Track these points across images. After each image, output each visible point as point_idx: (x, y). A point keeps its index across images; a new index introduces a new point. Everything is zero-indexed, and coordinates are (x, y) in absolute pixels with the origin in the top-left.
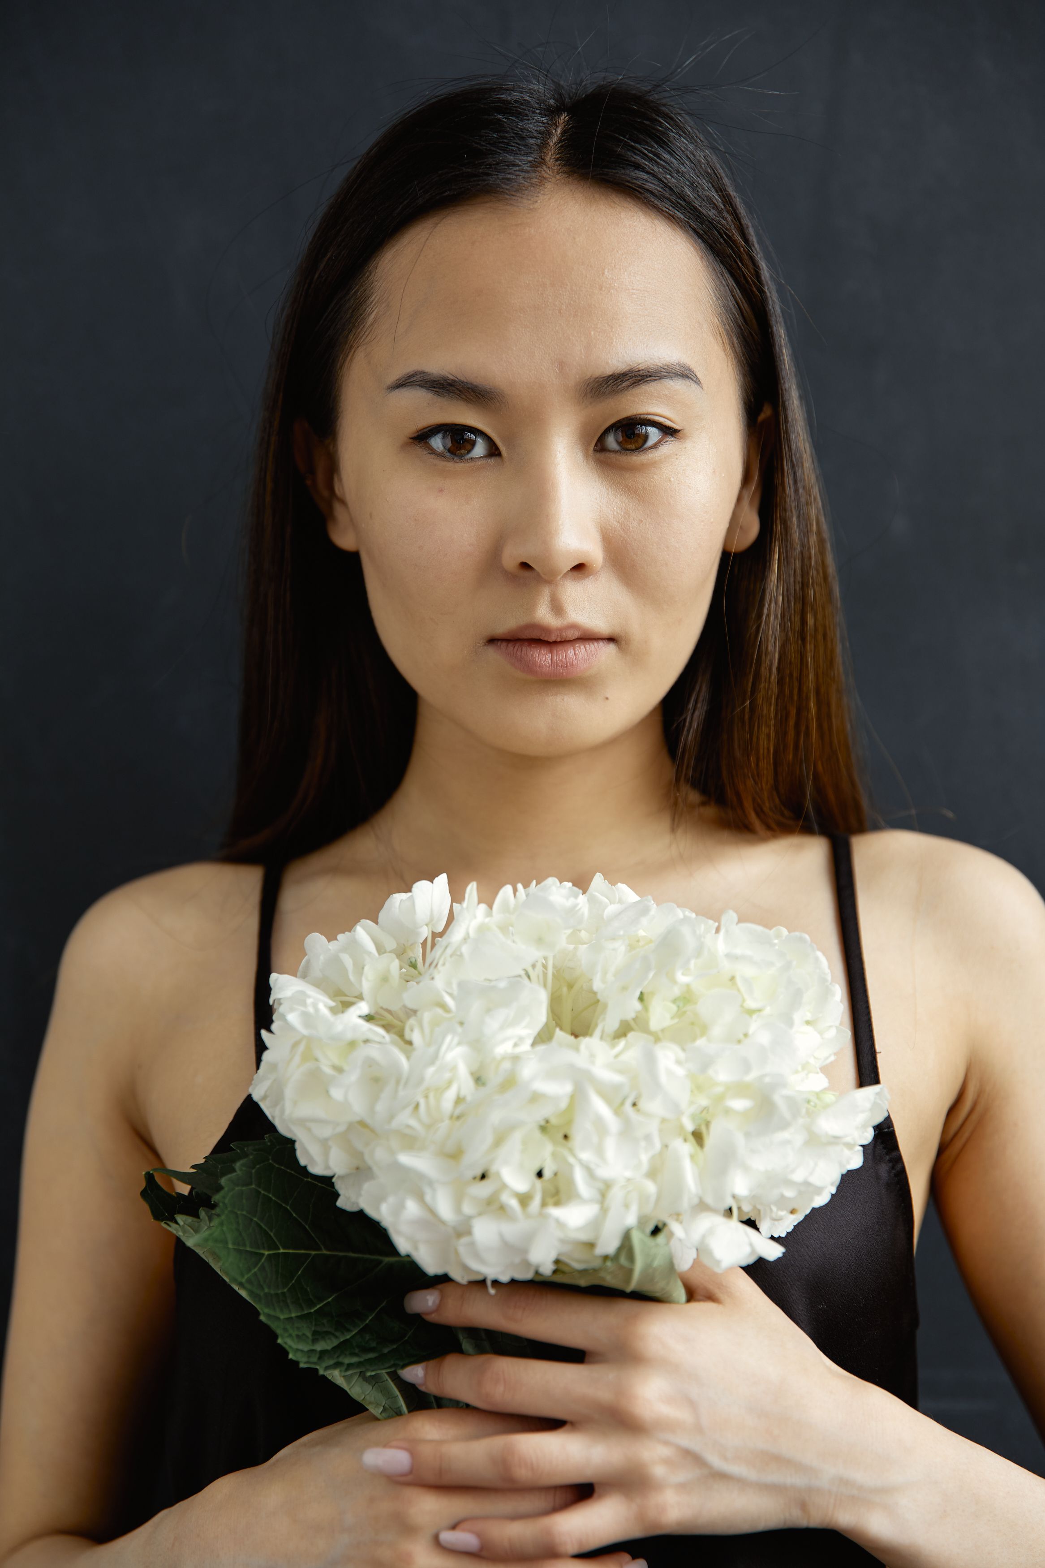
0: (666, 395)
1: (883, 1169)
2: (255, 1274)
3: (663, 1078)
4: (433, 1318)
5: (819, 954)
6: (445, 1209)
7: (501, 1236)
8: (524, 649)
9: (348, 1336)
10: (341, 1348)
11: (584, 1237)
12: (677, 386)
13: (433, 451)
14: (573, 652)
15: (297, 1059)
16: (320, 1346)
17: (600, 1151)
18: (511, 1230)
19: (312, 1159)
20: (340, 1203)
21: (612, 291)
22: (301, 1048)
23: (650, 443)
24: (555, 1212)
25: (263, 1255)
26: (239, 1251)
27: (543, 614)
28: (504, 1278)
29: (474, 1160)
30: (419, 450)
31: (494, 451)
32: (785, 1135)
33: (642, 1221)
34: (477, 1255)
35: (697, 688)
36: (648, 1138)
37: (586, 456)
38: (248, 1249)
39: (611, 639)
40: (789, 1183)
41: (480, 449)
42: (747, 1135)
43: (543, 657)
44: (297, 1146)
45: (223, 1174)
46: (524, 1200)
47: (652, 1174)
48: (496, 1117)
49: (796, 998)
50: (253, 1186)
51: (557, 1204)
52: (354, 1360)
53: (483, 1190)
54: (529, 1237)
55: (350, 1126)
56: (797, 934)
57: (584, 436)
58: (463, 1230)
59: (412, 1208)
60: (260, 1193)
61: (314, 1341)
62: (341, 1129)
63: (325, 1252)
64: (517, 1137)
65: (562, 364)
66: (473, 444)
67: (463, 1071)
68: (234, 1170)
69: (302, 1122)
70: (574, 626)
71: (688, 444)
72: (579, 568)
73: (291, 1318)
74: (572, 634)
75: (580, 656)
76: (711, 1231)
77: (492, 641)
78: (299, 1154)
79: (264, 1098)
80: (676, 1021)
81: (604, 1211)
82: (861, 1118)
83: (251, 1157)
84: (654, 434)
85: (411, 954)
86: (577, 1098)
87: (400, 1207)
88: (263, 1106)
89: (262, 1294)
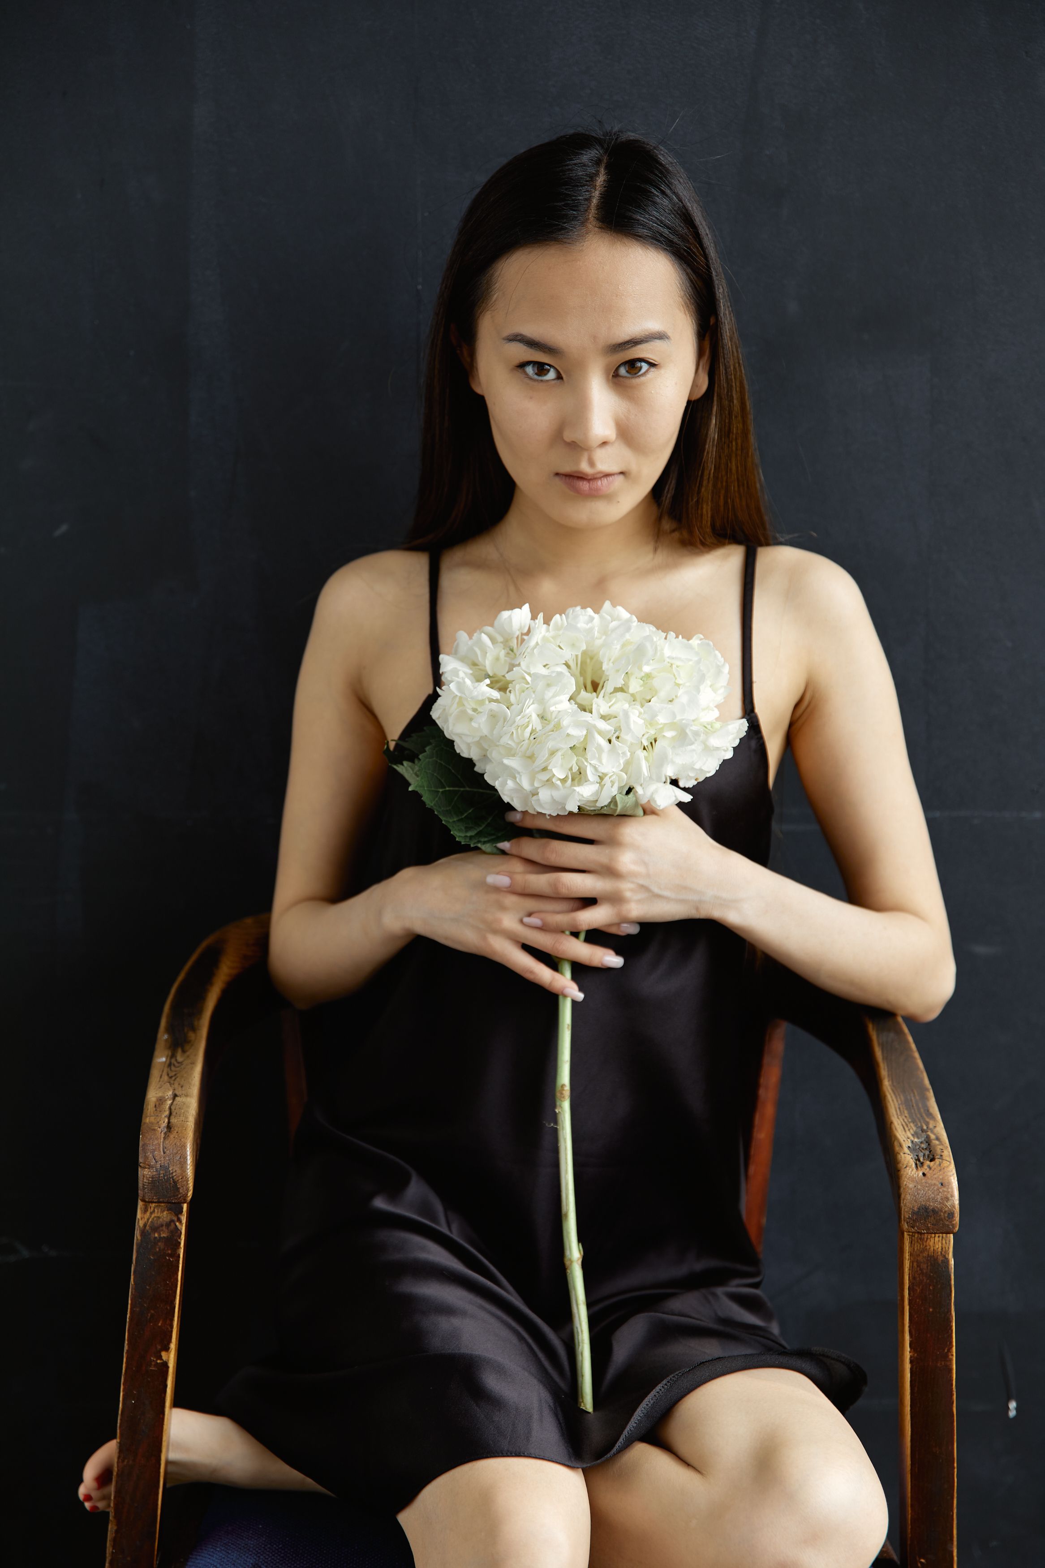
0: (651, 349)
1: (753, 743)
2: (437, 801)
3: (632, 726)
4: (520, 824)
5: (717, 652)
6: (526, 785)
7: (552, 797)
8: (575, 481)
9: (481, 828)
10: (479, 834)
11: (592, 799)
12: (658, 344)
13: (526, 374)
14: (600, 482)
15: (455, 705)
16: (469, 834)
17: (600, 760)
18: (557, 795)
19: (462, 750)
20: (476, 769)
21: (623, 297)
22: (457, 700)
23: (643, 371)
24: (577, 789)
25: (439, 791)
26: (429, 791)
27: (584, 467)
28: (554, 814)
29: (540, 762)
30: (519, 374)
31: (559, 377)
32: (693, 747)
33: (620, 788)
34: (541, 805)
35: (669, 482)
36: (624, 753)
37: (608, 380)
38: (433, 789)
39: (622, 473)
40: (693, 769)
41: (552, 375)
42: (674, 747)
43: (584, 486)
44: (455, 744)
45: (421, 753)
46: (563, 781)
47: (625, 770)
48: (550, 745)
49: (702, 678)
50: (434, 759)
51: (579, 784)
52: (486, 839)
53: (544, 777)
54: (566, 798)
55: (481, 737)
56: (707, 641)
57: (607, 371)
58: (535, 793)
59: (510, 784)
60: (437, 761)
61: (466, 831)
62: (477, 739)
63: (468, 789)
64: (559, 754)
65: (595, 337)
66: (548, 371)
67: (534, 717)
68: (425, 751)
69: (459, 735)
70: (600, 472)
71: (662, 371)
72: (604, 443)
73: (454, 821)
74: (598, 476)
75: (604, 484)
76: (656, 791)
77: (557, 474)
78: (456, 747)
79: (439, 718)
80: (643, 688)
81: (602, 786)
82: (731, 737)
83: (433, 745)
84: (645, 366)
85: (512, 645)
86: (588, 737)
87: (505, 783)
88: (437, 722)
89: (441, 810)
